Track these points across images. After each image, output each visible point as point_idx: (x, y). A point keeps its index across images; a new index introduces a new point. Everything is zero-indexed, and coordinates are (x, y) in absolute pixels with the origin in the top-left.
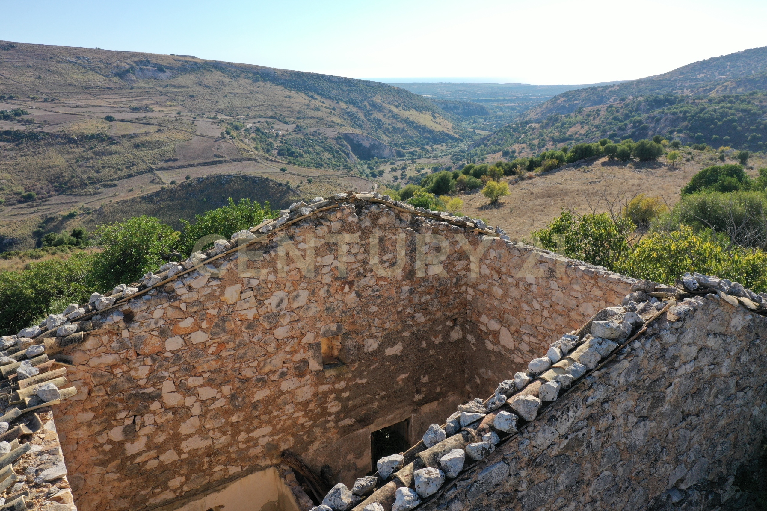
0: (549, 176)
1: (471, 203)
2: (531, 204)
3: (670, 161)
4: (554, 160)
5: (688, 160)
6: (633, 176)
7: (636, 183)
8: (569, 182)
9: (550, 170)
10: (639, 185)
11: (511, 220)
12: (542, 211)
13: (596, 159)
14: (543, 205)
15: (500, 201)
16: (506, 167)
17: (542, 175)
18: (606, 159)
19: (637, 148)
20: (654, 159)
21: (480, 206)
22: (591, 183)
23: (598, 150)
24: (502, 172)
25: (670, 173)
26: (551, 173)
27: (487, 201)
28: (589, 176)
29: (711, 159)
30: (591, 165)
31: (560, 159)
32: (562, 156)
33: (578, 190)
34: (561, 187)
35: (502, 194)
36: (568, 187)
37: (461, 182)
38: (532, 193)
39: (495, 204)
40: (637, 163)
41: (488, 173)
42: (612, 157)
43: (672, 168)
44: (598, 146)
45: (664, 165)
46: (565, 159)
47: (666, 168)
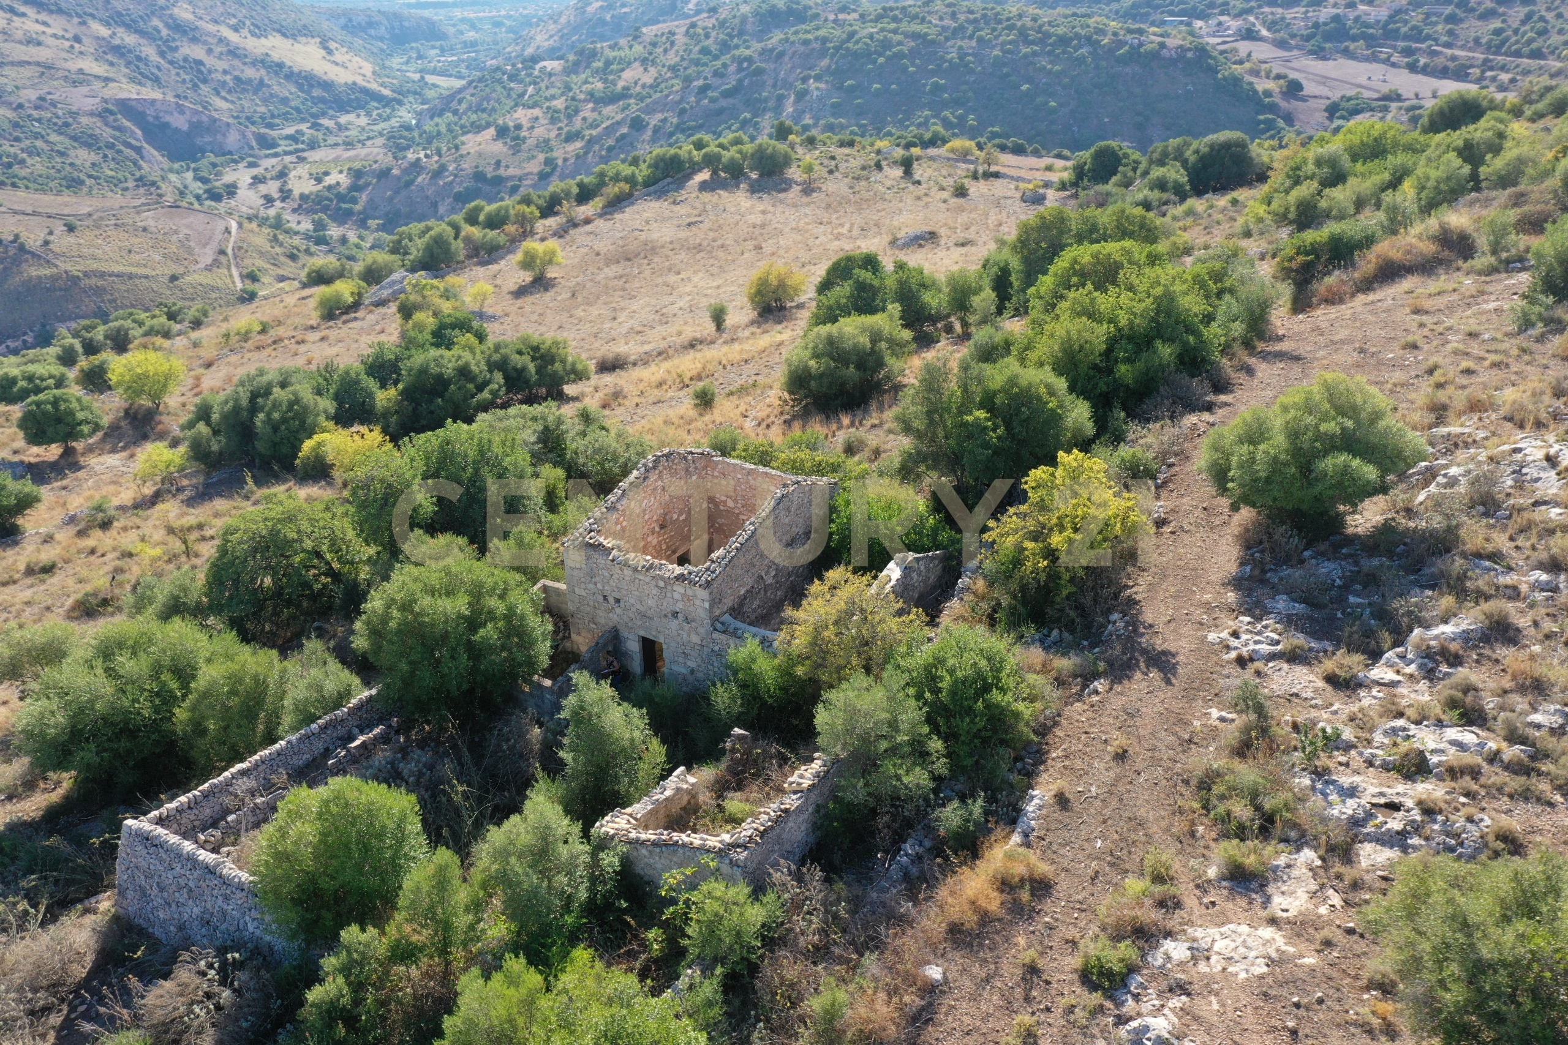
0: (618, 216)
1: (498, 282)
2: (600, 277)
3: (806, 176)
4: (622, 184)
5: (831, 172)
6: (753, 206)
7: (758, 222)
8: (654, 225)
9: (616, 204)
10: (763, 226)
11: (579, 312)
12: (624, 290)
13: (688, 177)
14: (621, 277)
15: (549, 275)
16: (541, 202)
17: (606, 213)
18: (704, 175)
19: (752, 155)
20: (781, 173)
21: (515, 288)
22: (689, 225)
23: (691, 160)
24: (537, 213)
25: (805, 200)
26: (621, 210)
27: (527, 277)
28: (681, 210)
29: (864, 168)
30: (682, 188)
31: (631, 180)
32: (633, 175)
33: (671, 243)
34: (643, 236)
35: (550, 262)
36: (655, 236)
37: (468, 240)
38: (598, 254)
39: (541, 283)
40: (756, 181)
41: (513, 218)
42: (715, 172)
43: (808, 189)
44: (690, 152)
45: (796, 183)
46: (640, 179)
47: (799, 188)
